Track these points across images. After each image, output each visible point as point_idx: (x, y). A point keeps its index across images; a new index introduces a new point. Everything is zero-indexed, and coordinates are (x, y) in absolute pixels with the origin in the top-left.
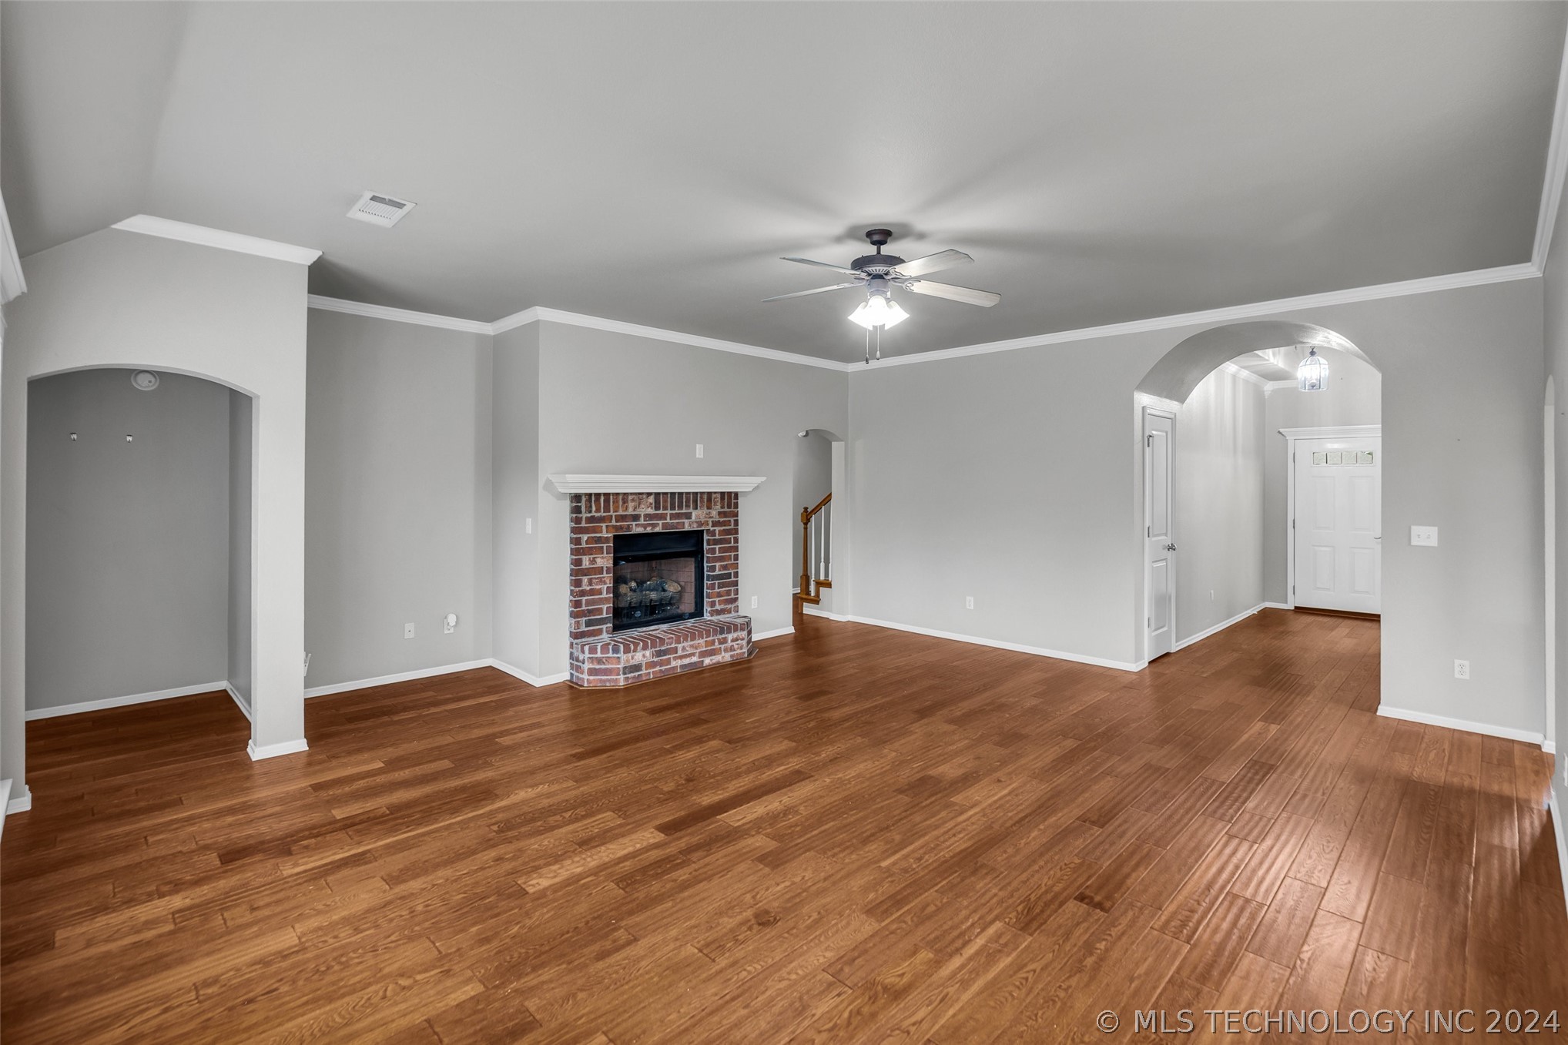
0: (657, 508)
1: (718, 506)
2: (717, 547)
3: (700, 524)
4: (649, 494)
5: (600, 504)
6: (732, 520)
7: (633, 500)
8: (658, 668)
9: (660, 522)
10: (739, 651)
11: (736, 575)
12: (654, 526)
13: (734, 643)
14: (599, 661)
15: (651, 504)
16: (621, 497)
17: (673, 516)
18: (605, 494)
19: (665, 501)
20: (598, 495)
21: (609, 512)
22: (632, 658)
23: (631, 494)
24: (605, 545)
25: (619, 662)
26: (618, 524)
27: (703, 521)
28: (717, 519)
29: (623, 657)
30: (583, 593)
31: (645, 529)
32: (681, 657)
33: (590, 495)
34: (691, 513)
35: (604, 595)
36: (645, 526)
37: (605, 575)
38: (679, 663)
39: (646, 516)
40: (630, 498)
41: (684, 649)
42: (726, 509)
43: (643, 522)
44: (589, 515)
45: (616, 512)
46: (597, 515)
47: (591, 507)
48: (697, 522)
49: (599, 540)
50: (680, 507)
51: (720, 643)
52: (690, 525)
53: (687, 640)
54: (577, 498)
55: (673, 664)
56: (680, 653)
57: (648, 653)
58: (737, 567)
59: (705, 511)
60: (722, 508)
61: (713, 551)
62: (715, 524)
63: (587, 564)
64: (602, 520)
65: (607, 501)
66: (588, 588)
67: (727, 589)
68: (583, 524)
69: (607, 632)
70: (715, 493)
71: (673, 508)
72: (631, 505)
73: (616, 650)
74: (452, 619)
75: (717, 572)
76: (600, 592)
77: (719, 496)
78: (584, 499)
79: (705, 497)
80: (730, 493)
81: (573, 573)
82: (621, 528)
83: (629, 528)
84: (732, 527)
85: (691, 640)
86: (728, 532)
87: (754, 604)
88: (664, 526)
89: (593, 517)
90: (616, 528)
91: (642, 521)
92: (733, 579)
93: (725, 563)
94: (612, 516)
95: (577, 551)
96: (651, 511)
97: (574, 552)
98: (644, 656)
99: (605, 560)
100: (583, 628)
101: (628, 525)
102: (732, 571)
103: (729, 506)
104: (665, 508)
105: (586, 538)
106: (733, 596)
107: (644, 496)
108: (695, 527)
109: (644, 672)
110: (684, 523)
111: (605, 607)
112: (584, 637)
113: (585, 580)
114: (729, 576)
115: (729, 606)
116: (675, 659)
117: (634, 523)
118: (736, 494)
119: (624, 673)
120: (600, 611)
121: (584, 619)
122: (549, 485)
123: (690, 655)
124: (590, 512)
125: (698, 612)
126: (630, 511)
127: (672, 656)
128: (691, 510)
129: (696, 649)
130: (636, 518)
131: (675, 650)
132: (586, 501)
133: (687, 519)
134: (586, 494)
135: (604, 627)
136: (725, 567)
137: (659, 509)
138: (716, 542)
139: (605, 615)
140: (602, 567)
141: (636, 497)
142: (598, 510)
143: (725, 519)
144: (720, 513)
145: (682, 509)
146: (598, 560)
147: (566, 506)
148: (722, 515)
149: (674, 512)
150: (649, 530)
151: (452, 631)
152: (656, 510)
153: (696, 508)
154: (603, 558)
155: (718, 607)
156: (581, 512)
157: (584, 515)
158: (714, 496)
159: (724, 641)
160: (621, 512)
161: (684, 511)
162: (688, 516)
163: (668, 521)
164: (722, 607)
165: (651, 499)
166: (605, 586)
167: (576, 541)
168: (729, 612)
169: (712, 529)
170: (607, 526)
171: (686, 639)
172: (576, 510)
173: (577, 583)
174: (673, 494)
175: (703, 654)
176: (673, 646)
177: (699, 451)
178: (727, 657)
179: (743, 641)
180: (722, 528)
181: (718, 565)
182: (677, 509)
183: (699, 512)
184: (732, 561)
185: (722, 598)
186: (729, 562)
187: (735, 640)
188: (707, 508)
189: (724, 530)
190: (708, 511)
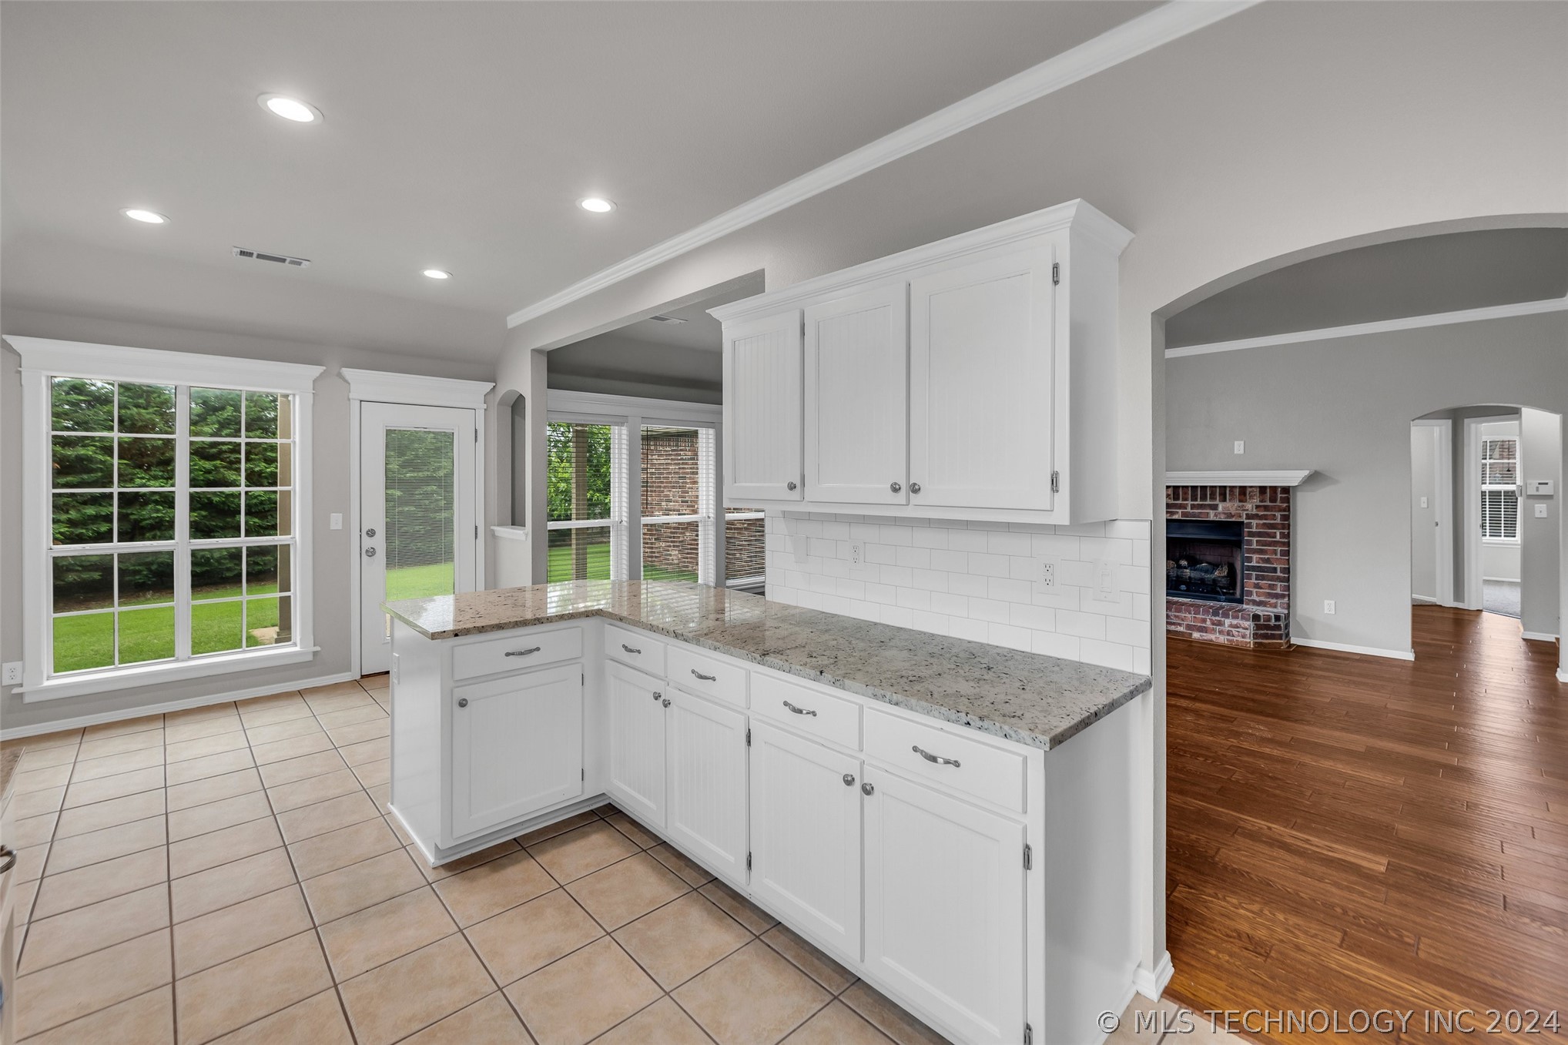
1: (1256, 501)
2: (1255, 539)
3: (1230, 515)
6: (1278, 515)
9: (1180, 511)
10: (1240, 639)
11: (1289, 571)
17: (1193, 506)
19: (1185, 493)
27: (1233, 513)
28: (1255, 512)
34: (1217, 505)
39: (1168, 506)
42: (1268, 503)
48: (1225, 513)
50: (1204, 498)
52: (1216, 515)
58: (1290, 563)
59: (1237, 504)
60: (1261, 501)
61: (1250, 543)
62: (1248, 517)
67: (1270, 582)
70: (1252, 487)
71: (1193, 499)
75: (1255, 564)
77: (1257, 490)
79: (1237, 491)
80: (1275, 488)
84: (1280, 521)
86: (1274, 526)
87: (1329, 607)
88: (1183, 514)
92: (1280, 574)
93: (1266, 557)
96: (1170, 501)
102: (1281, 566)
103: (1275, 500)
104: (1185, 499)
106: (1282, 592)
108: (1223, 518)
110: (1208, 513)
114: (1273, 569)
115: (1273, 601)
118: (1286, 490)
125: (1241, 599)
128: (1217, 502)
133: (1212, 509)
137: (1178, 499)
138: (1251, 534)
143: (1265, 513)
144: (1257, 507)
145: (1206, 501)
148: (1262, 508)
149: (1196, 503)
152: (1175, 499)
153: (1224, 500)
155: (1255, 597)
158: (1249, 490)
161: (1208, 502)
162: (1215, 507)
163: (1189, 510)
164: (1262, 599)
169: (1246, 521)
177: (1239, 447)
178: (1222, 639)
179: (1248, 632)
180: (1261, 522)
181: (1255, 557)
182: (1199, 500)
183: (1228, 504)
184: (1279, 556)
185: (1261, 591)
186: (1274, 556)
187: (1236, 626)
188: (1240, 501)
189: (1264, 524)
190: (1241, 504)
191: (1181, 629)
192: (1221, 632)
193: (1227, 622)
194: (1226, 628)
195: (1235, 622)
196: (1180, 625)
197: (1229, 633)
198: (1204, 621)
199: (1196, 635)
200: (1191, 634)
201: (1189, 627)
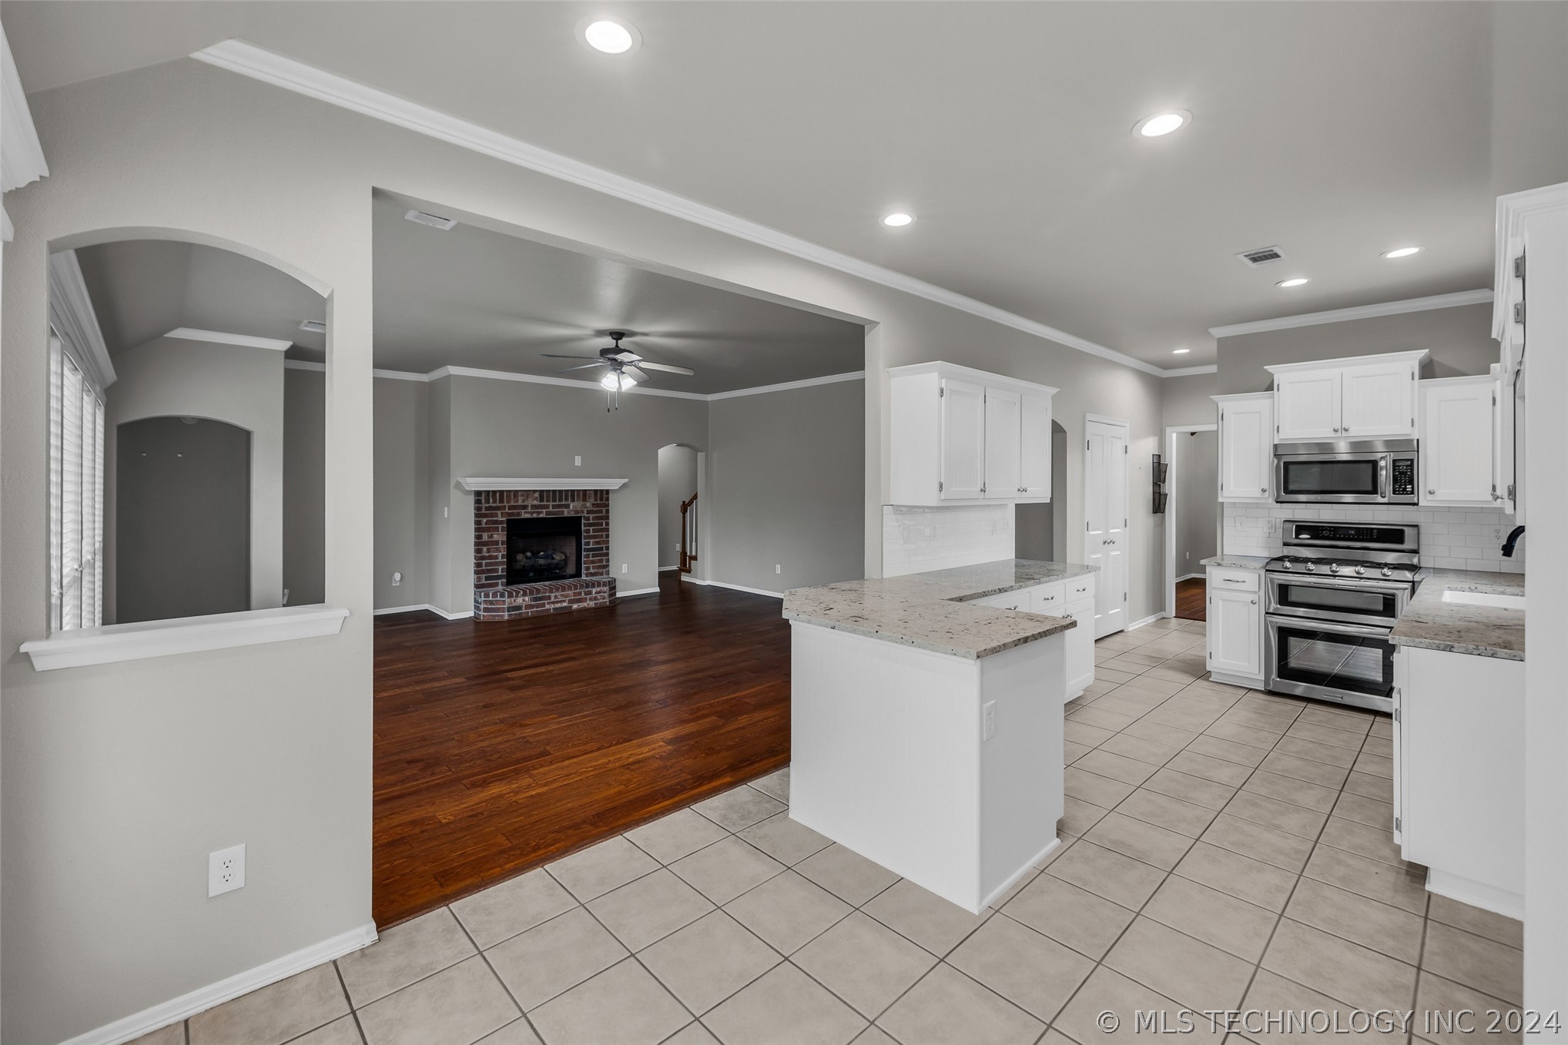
0: (542, 500)
1: (592, 500)
2: (591, 528)
3: (577, 512)
4: (535, 491)
5: (496, 498)
6: (604, 509)
7: (522, 495)
8: (535, 609)
9: (544, 511)
10: (601, 601)
11: (607, 548)
12: (539, 513)
13: (597, 595)
14: (491, 603)
15: (537, 498)
16: (512, 493)
18: (499, 491)
19: (548, 496)
20: (494, 492)
21: (503, 503)
22: (515, 601)
23: (521, 491)
24: (500, 526)
25: (504, 604)
26: (510, 511)
27: (579, 510)
28: (591, 508)
29: (507, 600)
30: (483, 558)
31: (532, 515)
32: (554, 603)
33: (488, 492)
34: (570, 504)
35: (500, 559)
36: (532, 513)
37: (500, 545)
38: (552, 606)
39: (534, 506)
40: (520, 494)
41: (556, 597)
42: (599, 502)
43: (531, 511)
44: (487, 505)
45: (509, 503)
46: (494, 505)
47: (489, 499)
48: (574, 511)
49: (496, 522)
50: (560, 500)
51: (586, 594)
52: (569, 513)
53: (558, 592)
54: (478, 493)
55: (547, 607)
56: (553, 599)
57: (527, 598)
58: (608, 542)
59: (581, 503)
60: (595, 500)
61: (588, 531)
62: (588, 512)
63: (485, 538)
64: (498, 508)
65: (502, 496)
66: (487, 555)
67: (598, 558)
68: (483, 511)
69: (502, 585)
70: (590, 490)
71: (554, 500)
72: (520, 499)
73: (502, 595)
74: (397, 576)
75: (591, 546)
76: (496, 557)
77: (593, 493)
78: (483, 495)
79: (581, 493)
80: (602, 491)
81: (476, 544)
82: (512, 514)
83: (519, 514)
84: (604, 514)
85: (562, 591)
86: (602, 518)
87: (625, 568)
88: (547, 513)
89: (491, 506)
90: (509, 514)
91: (529, 510)
92: (605, 551)
93: (599, 540)
94: (505, 506)
95: (479, 529)
96: (536, 503)
97: (477, 530)
98: (524, 600)
99: (500, 536)
100: (483, 581)
101: (519, 513)
102: (604, 546)
103: (601, 500)
104: (548, 501)
105: (485, 521)
106: (604, 563)
107: (531, 493)
108: (573, 514)
109: (524, 611)
110: (563, 511)
111: (500, 568)
112: (484, 588)
113: (485, 549)
114: (602, 549)
115: (601, 571)
116: (548, 603)
117: (523, 511)
118: (607, 492)
119: (508, 611)
120: (496, 570)
121: (484, 575)
122: (458, 485)
123: (561, 602)
124: (489, 503)
125: (578, 574)
126: (520, 503)
127: (546, 602)
128: (569, 502)
129: (566, 597)
130: (525, 507)
131: (549, 598)
132: (485, 496)
133: (566, 508)
134: (485, 491)
135: (500, 581)
136: (598, 543)
137: (543, 501)
138: (590, 525)
139: (500, 573)
140: (498, 541)
141: (524, 493)
142: (494, 502)
143: (597, 509)
144: (593, 505)
145: (562, 501)
146: (495, 536)
147: (472, 499)
148: (596, 506)
149: (555, 503)
150: (535, 515)
151: (398, 584)
152: (540, 502)
153: (573, 500)
154: (498, 534)
155: (592, 571)
156: (481, 503)
157: (484, 505)
158: (588, 492)
159: (590, 593)
160: (512, 504)
161: (563, 503)
162: (568, 506)
163: (551, 509)
164: (596, 570)
165: (537, 495)
166: (500, 554)
167: (478, 523)
168: (602, 574)
169: (587, 515)
170: (502, 513)
171: (557, 590)
172: (478, 502)
173: (478, 551)
174: (554, 491)
175: (572, 601)
176: (547, 594)
177: (578, 461)
178: (592, 604)
179: (606, 595)
180: (595, 515)
181: (589, 541)
182: (557, 501)
183: (576, 504)
184: (604, 539)
185: (594, 564)
186: (602, 539)
187: (600, 592)
188: (583, 501)
189: (597, 517)
190: (583, 503)
191: (565, 604)
192: (591, 600)
193: (594, 590)
194: (594, 595)
195: (598, 589)
196: (564, 601)
197: (595, 599)
198: (580, 593)
199: (575, 606)
200: (571, 606)
201: (571, 601)
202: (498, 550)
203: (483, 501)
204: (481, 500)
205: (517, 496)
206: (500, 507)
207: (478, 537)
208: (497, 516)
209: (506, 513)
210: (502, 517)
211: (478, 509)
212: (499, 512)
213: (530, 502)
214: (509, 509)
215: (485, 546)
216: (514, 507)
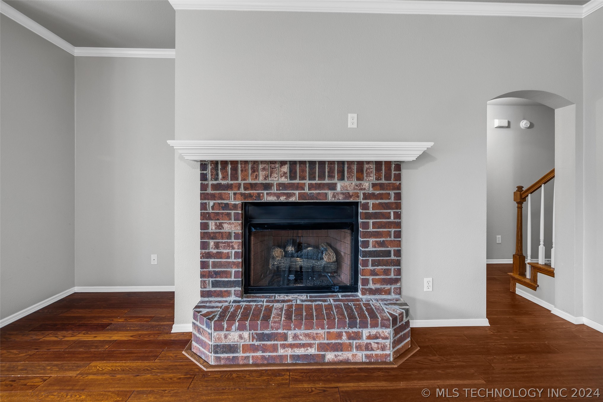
0: (293, 176)
1: (372, 178)
2: (371, 221)
3: (348, 195)
4: (283, 163)
5: (227, 172)
6: (392, 193)
7: (264, 169)
9: (297, 192)
11: (399, 253)
12: (289, 195)
15: (285, 173)
16: (250, 166)
17: (311, 187)
18: (232, 163)
19: (303, 171)
20: (225, 163)
21: (237, 179)
23: (262, 162)
24: (233, 212)
26: (247, 192)
27: (351, 192)
28: (371, 191)
30: (209, 255)
31: (278, 197)
33: (217, 162)
34: (336, 184)
35: (232, 260)
36: (278, 196)
37: (233, 239)
39: (279, 185)
40: (261, 167)
42: (383, 181)
43: (276, 191)
44: (216, 181)
45: (244, 180)
46: (224, 182)
47: (217, 175)
48: (343, 194)
49: (226, 206)
50: (322, 177)
52: (334, 196)
54: (203, 165)
58: (399, 244)
59: (355, 182)
60: (377, 179)
61: (366, 225)
62: (366, 196)
63: (214, 228)
64: (229, 187)
65: (235, 169)
66: (215, 251)
67: (385, 267)
68: (209, 191)
69: (236, 295)
70: (369, 162)
71: (312, 178)
72: (262, 174)
75: (372, 249)
76: (228, 256)
77: (374, 166)
78: (210, 167)
79: (355, 167)
80: (388, 164)
81: (202, 236)
82: (250, 196)
83: (259, 196)
84: (392, 200)
86: (387, 206)
88: (301, 196)
89: (220, 184)
90: (245, 196)
91: (274, 190)
92: (393, 257)
93: (382, 239)
94: (240, 184)
95: (205, 216)
96: (284, 180)
97: (202, 216)
99: (233, 226)
100: (210, 288)
101: (259, 194)
102: (391, 249)
103: (388, 178)
104: (303, 178)
106: (393, 276)
107: (277, 166)
108: (341, 199)
110: (326, 194)
111: (233, 270)
112: (211, 296)
113: (212, 243)
114: (388, 254)
115: (389, 287)
117: (265, 192)
118: (398, 165)
120: (229, 274)
121: (211, 279)
124: (216, 179)
125: (352, 286)
126: (261, 180)
128: (335, 181)
130: (267, 187)
132: (211, 169)
133: (330, 190)
134: (212, 162)
135: (233, 290)
136: (383, 244)
137: (295, 178)
138: (368, 216)
139: (233, 279)
140: (230, 233)
141: (266, 166)
142: (225, 178)
143: (382, 192)
144: (374, 185)
145: (324, 180)
146: (225, 226)
147: (196, 172)
148: (378, 187)
149: (314, 182)
150: (283, 199)
152: (291, 179)
153: (342, 178)
154: (230, 224)
155: (372, 286)
156: (208, 180)
157: (211, 183)
158: (366, 166)
160: (250, 181)
161: (326, 181)
162: (333, 187)
163: (307, 190)
164: (378, 286)
165: (286, 169)
166: (233, 251)
167: (203, 207)
168: (388, 292)
169: (363, 201)
170: (235, 194)
172: (203, 177)
173: (204, 246)
174: (313, 163)
177: (353, 120)
180: (378, 202)
181: (371, 240)
182: (317, 179)
183: (346, 183)
184: (393, 238)
185: (377, 277)
186: (389, 239)
188: (358, 179)
189: (380, 203)
190: (358, 182)
202: (229, 246)
203: (209, 176)
204: (206, 174)
205: (258, 171)
206: (232, 184)
207: (204, 226)
208: (228, 198)
209: (242, 194)
210: (235, 199)
211: (203, 187)
212: (231, 193)
213: (277, 179)
214: (245, 189)
215: (212, 238)
216: (252, 186)
